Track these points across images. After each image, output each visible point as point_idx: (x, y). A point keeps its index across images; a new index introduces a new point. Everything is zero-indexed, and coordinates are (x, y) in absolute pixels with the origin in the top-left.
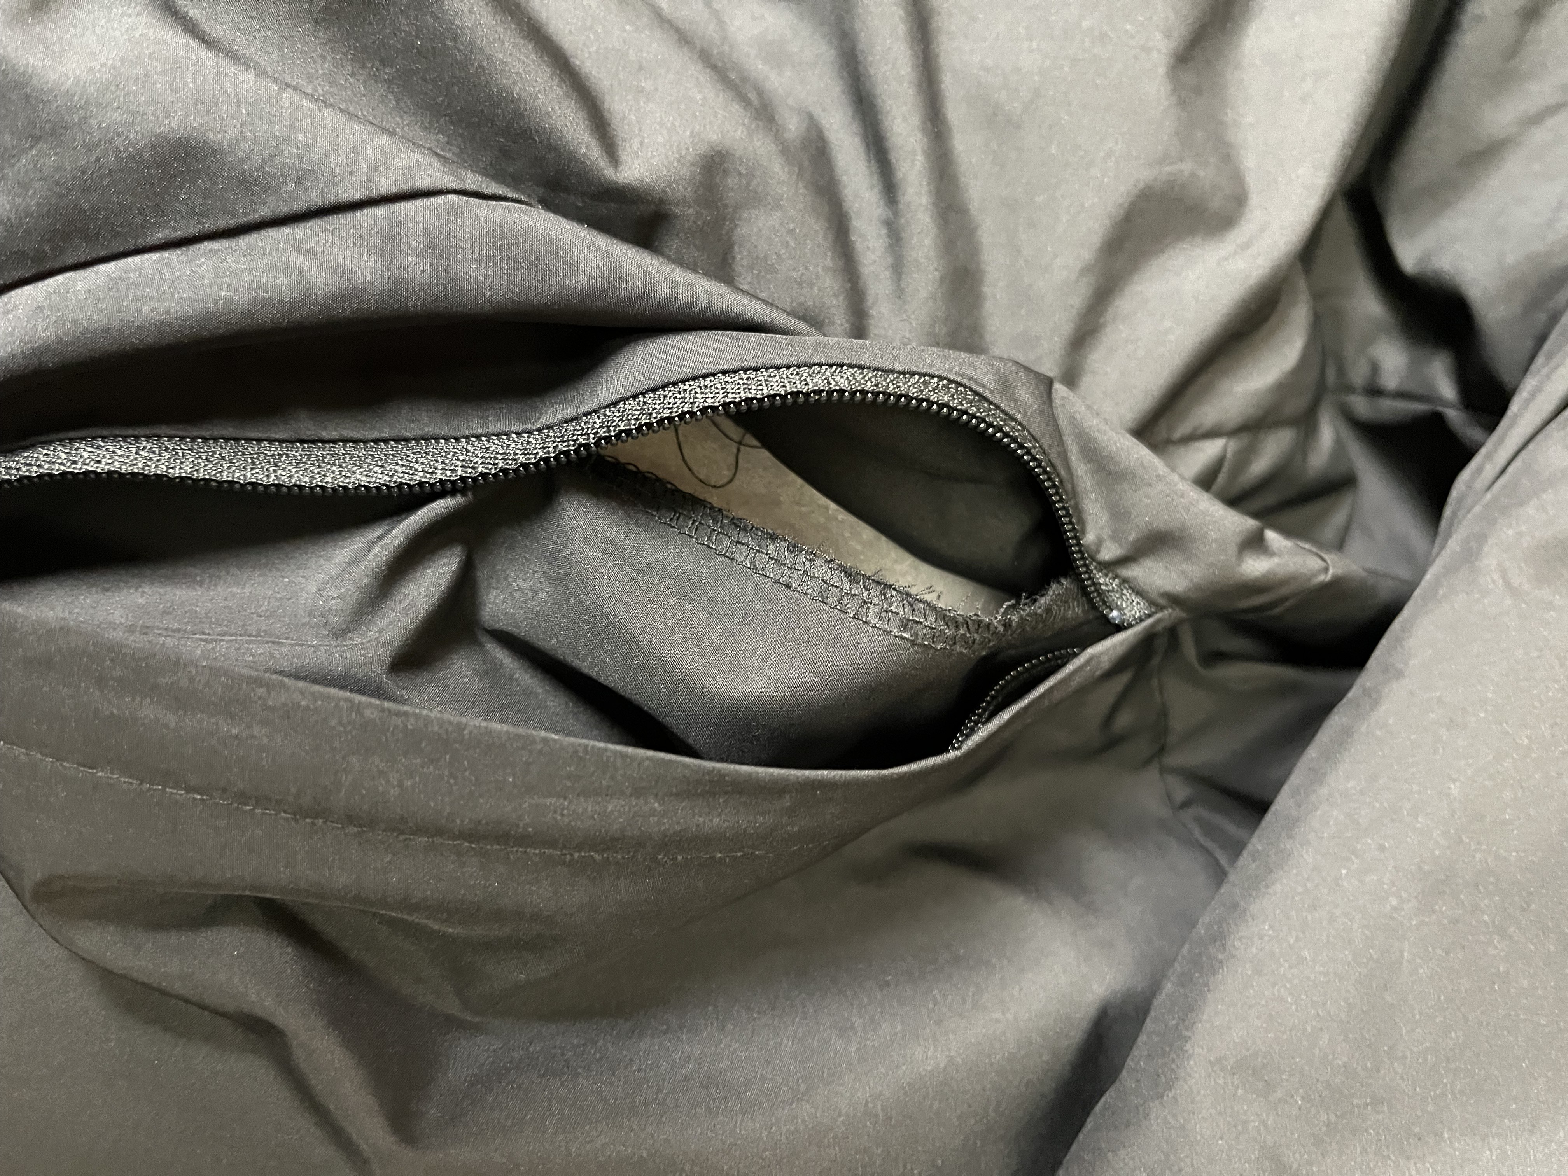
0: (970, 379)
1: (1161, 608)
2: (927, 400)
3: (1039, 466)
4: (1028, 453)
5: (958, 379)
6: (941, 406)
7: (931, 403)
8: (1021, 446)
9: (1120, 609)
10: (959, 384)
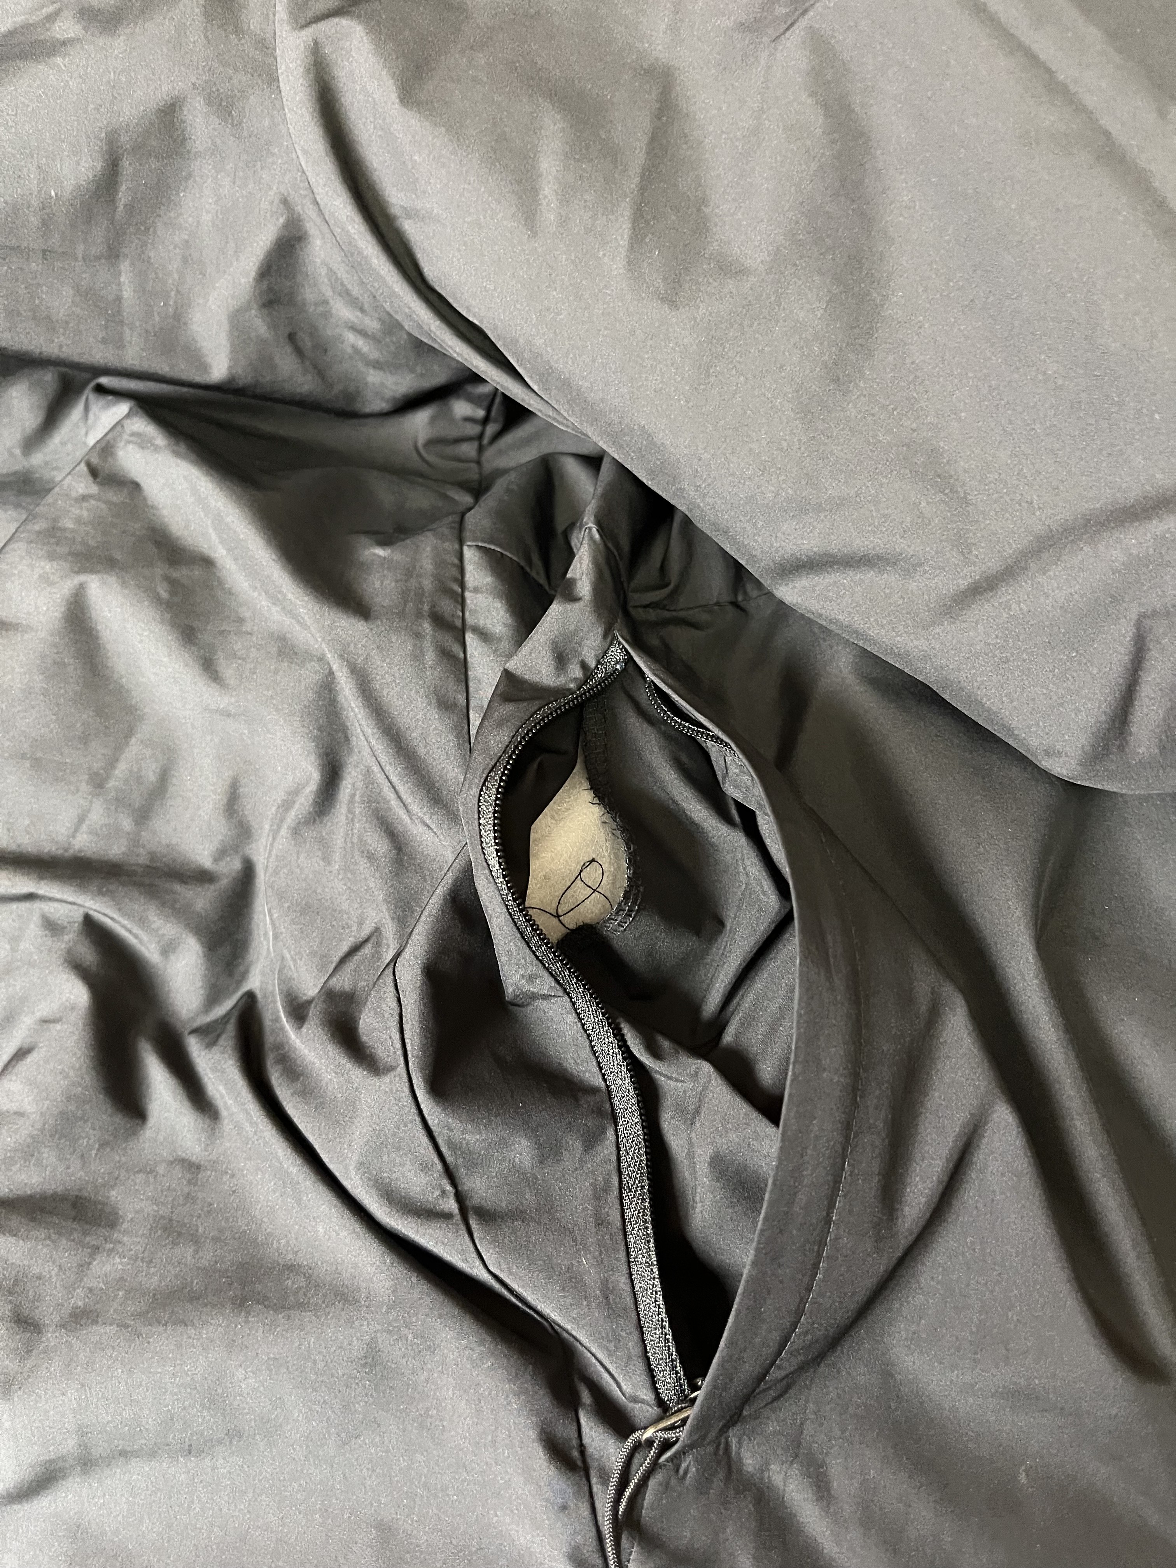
0: (483, 773)
1: (614, 638)
2: (495, 801)
3: (531, 730)
4: (524, 738)
5: (482, 780)
6: (498, 792)
7: (497, 799)
8: (520, 742)
9: (617, 663)
10: (486, 780)
